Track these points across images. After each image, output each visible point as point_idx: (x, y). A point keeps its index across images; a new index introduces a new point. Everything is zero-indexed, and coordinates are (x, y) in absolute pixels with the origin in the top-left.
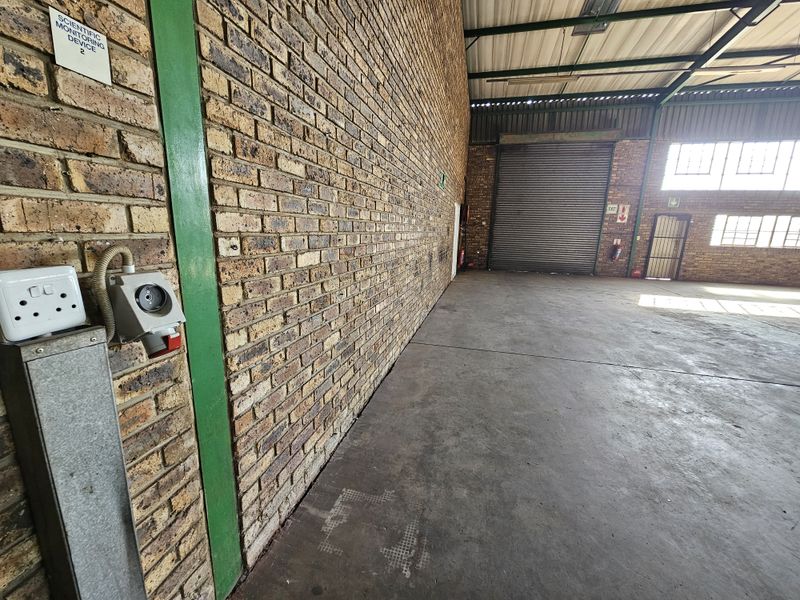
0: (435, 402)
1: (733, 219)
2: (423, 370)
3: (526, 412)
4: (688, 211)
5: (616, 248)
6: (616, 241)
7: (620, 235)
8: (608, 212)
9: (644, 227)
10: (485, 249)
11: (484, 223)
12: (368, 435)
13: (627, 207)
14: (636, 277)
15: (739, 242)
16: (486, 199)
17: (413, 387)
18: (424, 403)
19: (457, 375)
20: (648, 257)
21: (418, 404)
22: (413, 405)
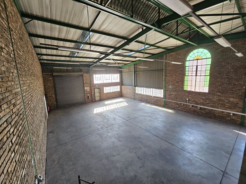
0: (60, 161)
1: (106, 88)
2: (54, 156)
3: (77, 153)
4: (99, 87)
5: (88, 96)
6: (88, 95)
7: (89, 94)
8: (85, 89)
9: (93, 91)
10: (55, 103)
11: (53, 96)
12: (50, 176)
13: (89, 88)
14: (94, 102)
15: (108, 92)
16: (52, 89)
17: (54, 161)
18: (58, 163)
19: (62, 153)
20: (95, 97)
21: (57, 164)
22: (56, 165)
